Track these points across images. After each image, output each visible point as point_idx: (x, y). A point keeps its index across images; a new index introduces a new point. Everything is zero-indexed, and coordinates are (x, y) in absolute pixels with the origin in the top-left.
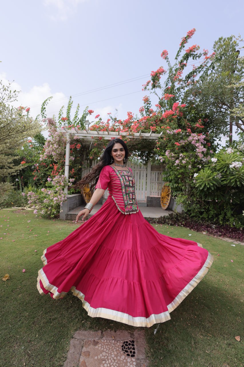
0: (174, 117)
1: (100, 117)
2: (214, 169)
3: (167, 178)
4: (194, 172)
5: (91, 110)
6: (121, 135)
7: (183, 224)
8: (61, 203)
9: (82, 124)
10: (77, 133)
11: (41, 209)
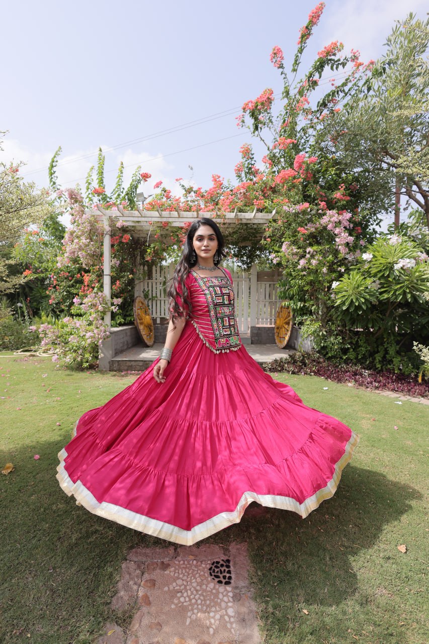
0: (296, 182)
1: (162, 186)
2: (367, 274)
3: (285, 293)
4: (333, 281)
5: (147, 172)
6: (202, 217)
7: (314, 372)
8: (100, 341)
9: (131, 201)
10: (122, 215)
11: (65, 354)
